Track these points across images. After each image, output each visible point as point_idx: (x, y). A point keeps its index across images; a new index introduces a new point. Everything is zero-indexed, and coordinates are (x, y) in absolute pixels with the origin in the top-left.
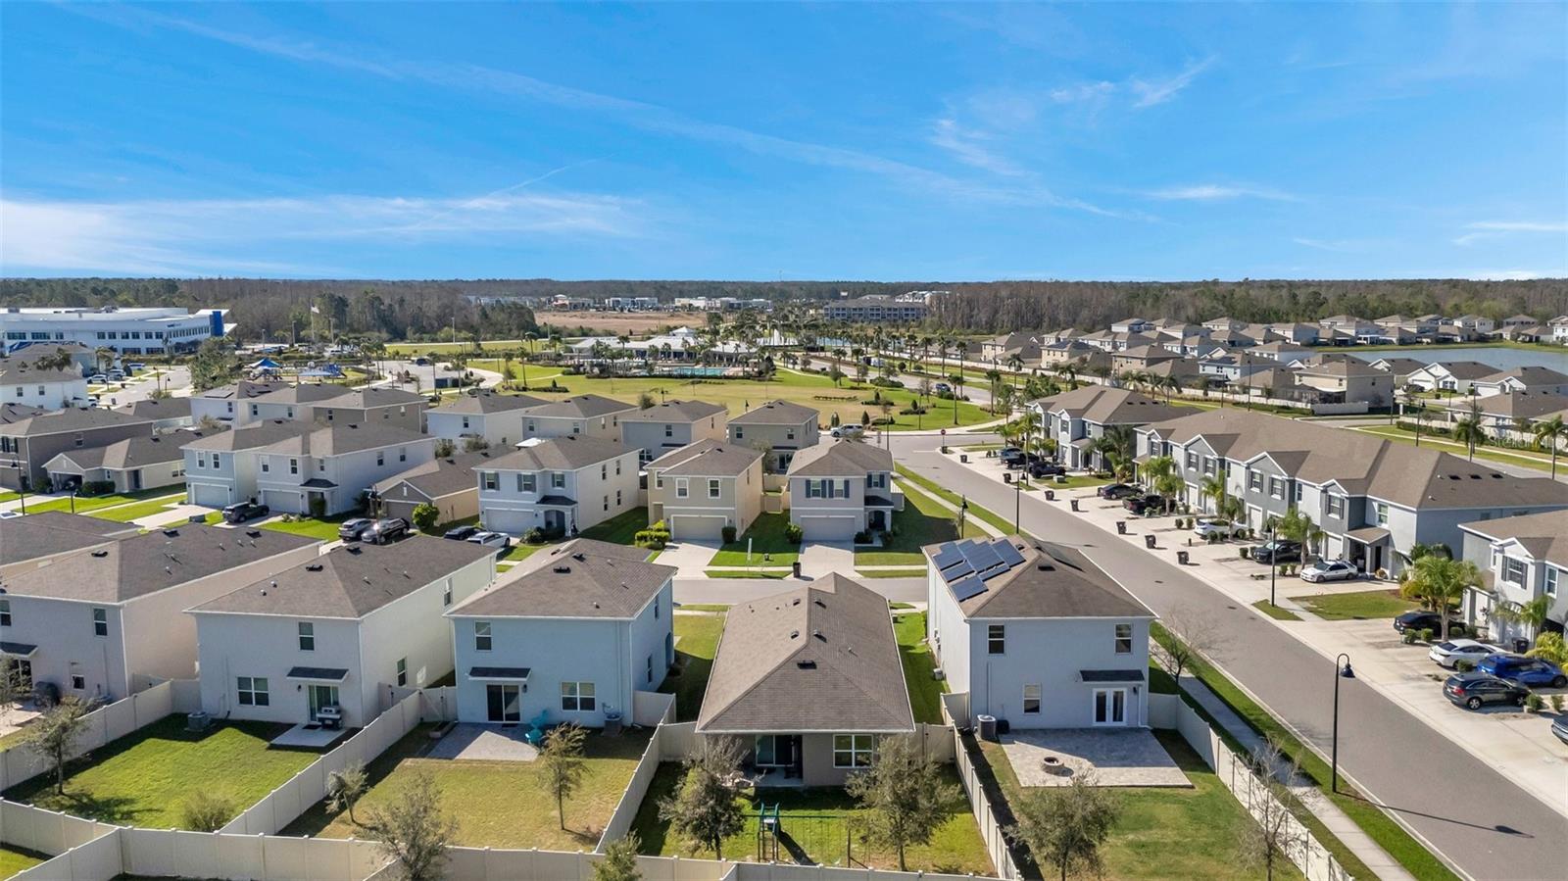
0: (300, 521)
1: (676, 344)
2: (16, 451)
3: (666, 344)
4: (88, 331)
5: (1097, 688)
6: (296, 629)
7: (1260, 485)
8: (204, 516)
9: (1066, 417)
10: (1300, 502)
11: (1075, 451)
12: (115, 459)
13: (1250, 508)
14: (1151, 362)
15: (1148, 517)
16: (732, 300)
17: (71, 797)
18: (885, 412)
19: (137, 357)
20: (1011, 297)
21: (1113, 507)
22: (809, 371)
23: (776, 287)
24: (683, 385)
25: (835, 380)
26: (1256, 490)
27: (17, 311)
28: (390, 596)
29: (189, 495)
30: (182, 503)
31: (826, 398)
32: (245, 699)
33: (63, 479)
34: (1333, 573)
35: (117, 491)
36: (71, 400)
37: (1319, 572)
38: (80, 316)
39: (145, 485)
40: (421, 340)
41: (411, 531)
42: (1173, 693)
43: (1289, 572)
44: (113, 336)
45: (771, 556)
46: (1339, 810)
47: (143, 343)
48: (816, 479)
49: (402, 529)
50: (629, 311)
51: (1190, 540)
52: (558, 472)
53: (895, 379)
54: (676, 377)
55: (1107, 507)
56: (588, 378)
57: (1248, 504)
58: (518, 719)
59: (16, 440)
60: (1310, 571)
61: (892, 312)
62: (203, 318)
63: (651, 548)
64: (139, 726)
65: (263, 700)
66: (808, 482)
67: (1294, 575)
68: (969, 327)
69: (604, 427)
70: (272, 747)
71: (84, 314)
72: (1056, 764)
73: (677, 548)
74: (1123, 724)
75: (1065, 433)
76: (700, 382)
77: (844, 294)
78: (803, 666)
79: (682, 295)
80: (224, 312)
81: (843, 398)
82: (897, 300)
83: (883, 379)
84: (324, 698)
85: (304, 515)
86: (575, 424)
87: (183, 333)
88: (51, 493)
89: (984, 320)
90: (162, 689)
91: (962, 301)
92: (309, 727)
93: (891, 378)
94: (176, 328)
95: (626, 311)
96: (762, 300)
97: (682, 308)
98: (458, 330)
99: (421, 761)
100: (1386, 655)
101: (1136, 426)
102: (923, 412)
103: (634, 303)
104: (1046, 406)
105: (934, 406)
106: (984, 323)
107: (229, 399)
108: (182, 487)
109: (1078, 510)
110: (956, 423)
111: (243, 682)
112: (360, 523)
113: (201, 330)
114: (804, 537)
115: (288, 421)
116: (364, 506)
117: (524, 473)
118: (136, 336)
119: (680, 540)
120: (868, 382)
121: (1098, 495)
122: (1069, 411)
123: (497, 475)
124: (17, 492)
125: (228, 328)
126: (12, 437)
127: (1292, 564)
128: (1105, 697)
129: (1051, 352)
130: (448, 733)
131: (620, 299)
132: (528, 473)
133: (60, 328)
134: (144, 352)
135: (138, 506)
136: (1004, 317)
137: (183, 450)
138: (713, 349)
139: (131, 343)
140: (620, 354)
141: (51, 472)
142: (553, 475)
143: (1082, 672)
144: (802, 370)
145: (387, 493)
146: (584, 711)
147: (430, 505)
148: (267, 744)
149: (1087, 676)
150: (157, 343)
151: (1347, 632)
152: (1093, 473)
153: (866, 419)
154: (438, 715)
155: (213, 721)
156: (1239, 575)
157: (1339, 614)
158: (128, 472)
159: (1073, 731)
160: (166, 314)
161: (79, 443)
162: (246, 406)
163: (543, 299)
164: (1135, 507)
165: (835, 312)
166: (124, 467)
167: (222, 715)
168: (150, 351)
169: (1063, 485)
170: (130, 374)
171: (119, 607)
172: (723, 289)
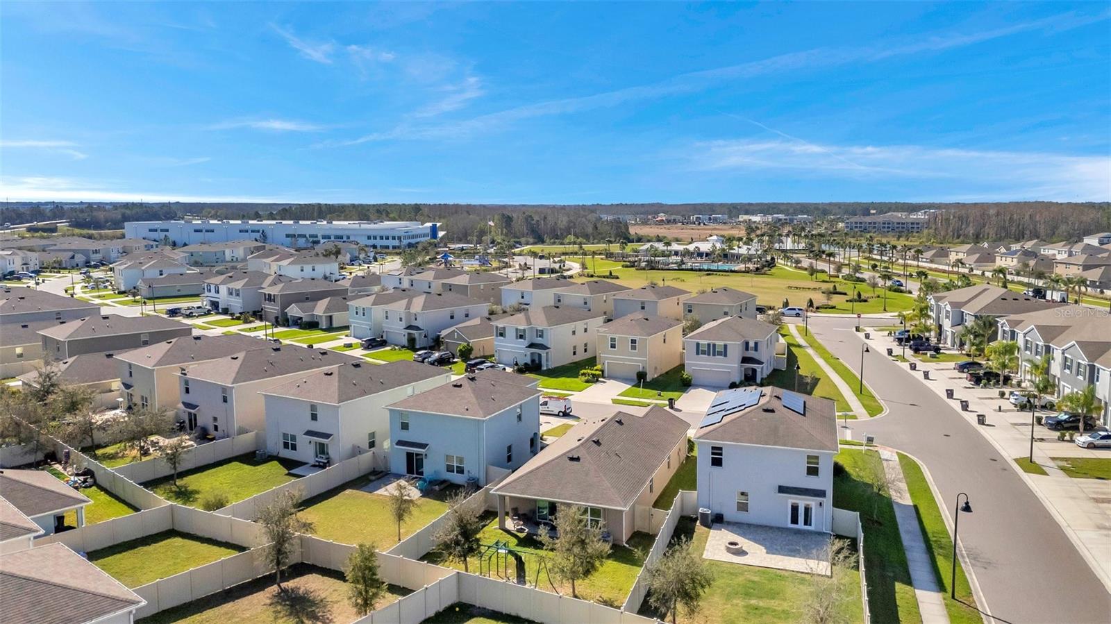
0: (400, 350)
1: (705, 247)
2: (274, 302)
3: (696, 247)
4: (362, 235)
5: (792, 499)
6: (309, 408)
7: (1069, 368)
8: (351, 344)
9: (948, 308)
10: (1098, 383)
11: (953, 334)
12: (320, 309)
13: (1064, 386)
14: (1086, 267)
15: (982, 388)
16: (781, 216)
17: (178, 487)
18: (828, 299)
19: (387, 251)
20: (998, 214)
21: (960, 378)
22: (800, 268)
23: (820, 207)
24: (700, 276)
25: (812, 275)
26: (1067, 371)
27: (332, 223)
28: (364, 393)
29: (351, 332)
30: (347, 336)
31: (797, 288)
32: (286, 445)
33: (296, 318)
34: (1104, 442)
35: (320, 327)
36: (328, 275)
37: (1090, 439)
38: (360, 226)
39: (335, 325)
40: (554, 243)
41: (455, 360)
42: (855, 511)
43: (1067, 437)
44: (375, 238)
45: (662, 393)
46: (945, 612)
47: (391, 243)
48: (703, 342)
49: (449, 359)
50: (704, 224)
51: (1000, 407)
52: (540, 328)
53: (860, 276)
54: (696, 270)
55: (955, 378)
56: (637, 269)
57: (1062, 383)
58: (423, 475)
59: (274, 295)
60: (1084, 438)
61: (901, 226)
62: (426, 228)
63: (587, 381)
64: (234, 455)
65: (294, 447)
66: (698, 345)
67: (1072, 441)
68: (958, 237)
69: (605, 301)
70: (289, 474)
71: (362, 225)
72: (737, 547)
73: (605, 382)
74: (812, 528)
75: (947, 320)
76: (713, 274)
77: (872, 212)
78: (572, 459)
79: (747, 213)
80: (438, 224)
81: (809, 289)
82: (911, 217)
83: (851, 276)
84: (322, 449)
85: (403, 347)
86: (585, 299)
87: (413, 237)
88: (288, 326)
89: (971, 232)
90: (251, 435)
91: (954, 217)
92: (314, 466)
93: (857, 275)
94: (409, 234)
95: (702, 225)
96: (805, 216)
97: (743, 222)
98: (577, 236)
99: (354, 491)
100: (1099, 508)
101: (998, 317)
102: (866, 301)
103: (710, 219)
104: (938, 299)
105: (879, 297)
106: (971, 235)
107: (400, 276)
108: (347, 328)
109: (928, 379)
110: (885, 310)
111: (285, 436)
112: (426, 353)
113: (424, 236)
114: (692, 382)
115: (409, 290)
116: (437, 343)
117: (519, 328)
118: (387, 238)
119: (610, 378)
120: (840, 277)
121: (954, 369)
122: (951, 303)
123: (504, 328)
124: (273, 325)
125: (441, 234)
126: (272, 293)
127: (1071, 432)
128: (798, 507)
129: (1004, 259)
130: (380, 478)
131: (701, 216)
132: (521, 327)
133: (347, 233)
134: (391, 248)
135: (328, 336)
136: (990, 231)
137: (348, 305)
138: (732, 251)
139: (385, 242)
140: (663, 254)
141: (289, 314)
142: (537, 330)
143: (780, 487)
144: (796, 267)
145: (448, 336)
146: (458, 474)
147: (468, 345)
148: (287, 472)
149: (782, 489)
150: (396, 243)
151: (1080, 487)
152: (964, 352)
153: (811, 303)
154: (381, 467)
155: (269, 456)
156: (1024, 437)
157: (1085, 473)
158: (326, 317)
159: (771, 528)
160: (408, 225)
161: (307, 298)
162: (408, 281)
163: (650, 217)
164: (974, 379)
165: (854, 225)
166: (324, 313)
167: (275, 454)
168: (394, 247)
169: (935, 359)
170: (376, 260)
171: (233, 388)
172: (779, 209)
